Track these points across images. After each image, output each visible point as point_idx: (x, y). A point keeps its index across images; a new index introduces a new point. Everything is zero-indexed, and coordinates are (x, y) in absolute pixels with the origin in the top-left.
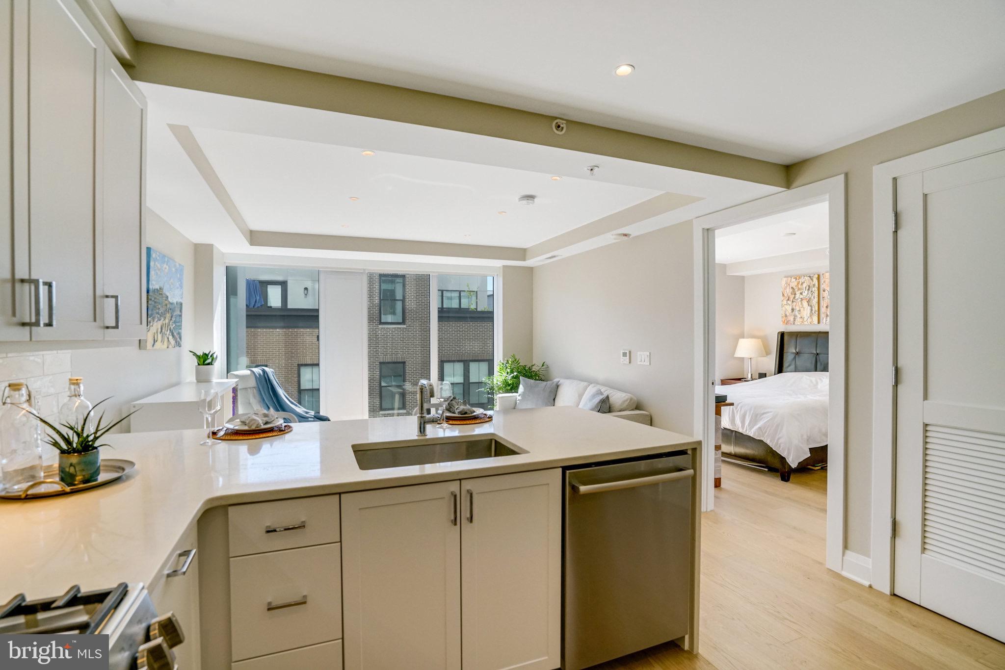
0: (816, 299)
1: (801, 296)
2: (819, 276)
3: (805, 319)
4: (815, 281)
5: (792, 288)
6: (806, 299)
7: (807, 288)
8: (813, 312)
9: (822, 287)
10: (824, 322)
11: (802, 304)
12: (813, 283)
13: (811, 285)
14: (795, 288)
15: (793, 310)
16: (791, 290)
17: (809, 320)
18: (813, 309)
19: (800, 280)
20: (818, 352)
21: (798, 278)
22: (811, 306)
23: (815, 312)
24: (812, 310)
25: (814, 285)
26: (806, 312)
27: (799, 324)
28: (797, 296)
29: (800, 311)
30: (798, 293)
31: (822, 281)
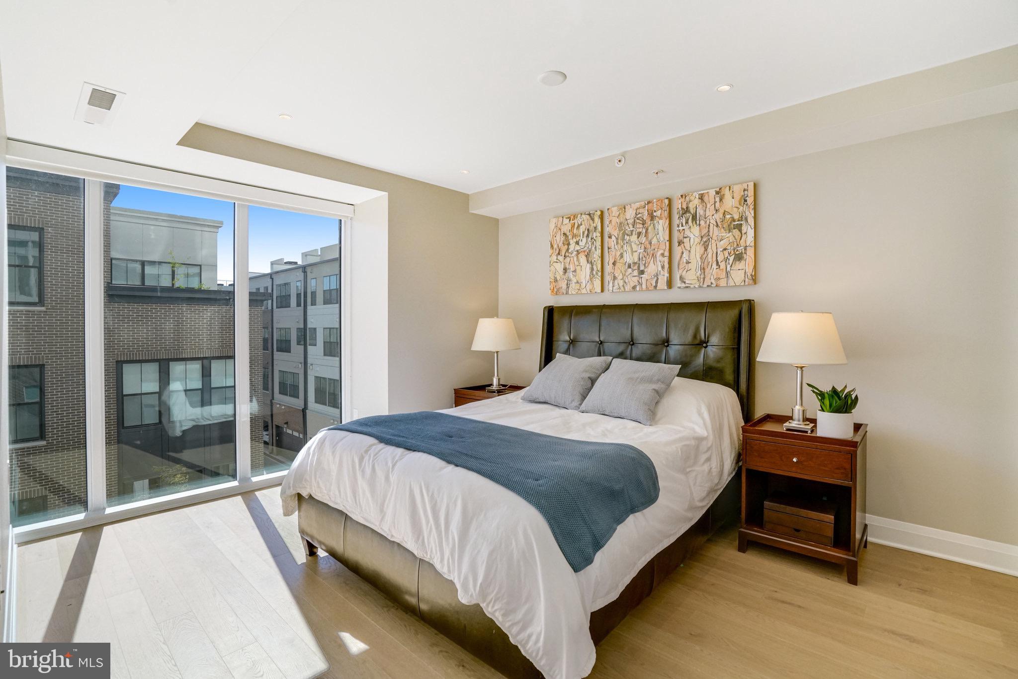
0: (599, 252)
1: (578, 248)
2: (602, 212)
3: (583, 285)
4: (597, 221)
5: (564, 234)
6: (584, 252)
7: (586, 232)
8: (594, 273)
9: (607, 230)
10: (611, 289)
11: (578, 260)
12: (595, 225)
13: (592, 228)
14: (568, 234)
15: (565, 270)
16: (563, 238)
17: (589, 287)
18: (595, 267)
19: (576, 221)
20: (602, 339)
21: (572, 217)
22: (591, 263)
23: (597, 274)
24: (592, 269)
25: (595, 228)
26: (584, 272)
27: (574, 293)
28: (572, 247)
29: (575, 271)
30: (572, 242)
31: (606, 222)
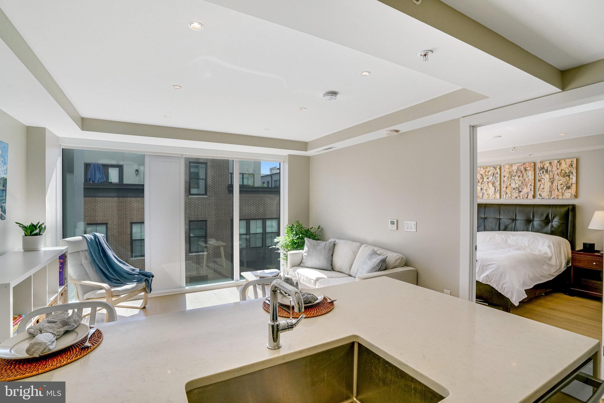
0: (499, 182)
1: (488, 180)
2: (500, 167)
3: (491, 195)
4: (498, 170)
5: (481, 174)
6: (491, 182)
7: (492, 175)
8: (496, 191)
9: (503, 174)
10: (505, 197)
11: (488, 185)
12: (497, 172)
13: (495, 173)
14: (483, 174)
15: (481, 189)
16: (480, 176)
17: (494, 196)
18: (497, 189)
19: (487, 169)
20: (501, 218)
21: (485, 168)
22: (495, 187)
23: (498, 191)
24: (495, 189)
25: (497, 173)
26: (491, 190)
27: (486, 198)
28: (485, 180)
29: (487, 190)
30: (485, 178)
31: (503, 170)
